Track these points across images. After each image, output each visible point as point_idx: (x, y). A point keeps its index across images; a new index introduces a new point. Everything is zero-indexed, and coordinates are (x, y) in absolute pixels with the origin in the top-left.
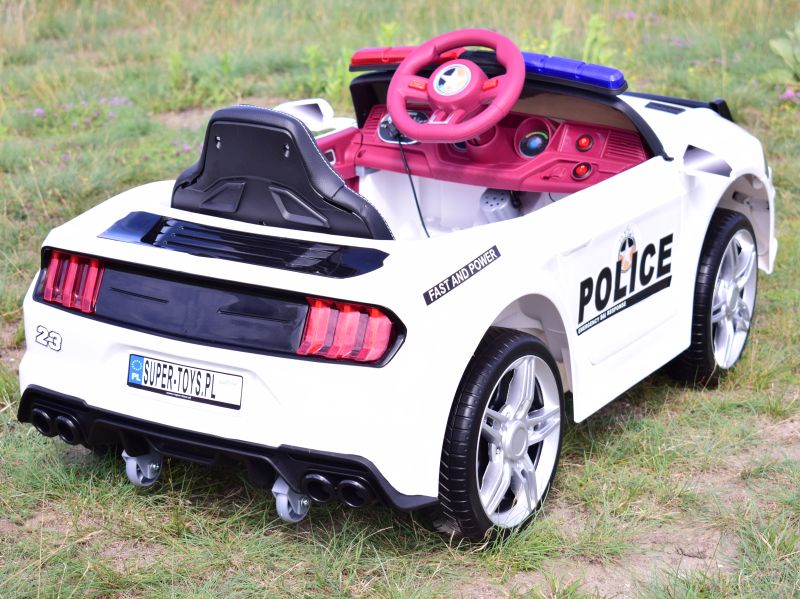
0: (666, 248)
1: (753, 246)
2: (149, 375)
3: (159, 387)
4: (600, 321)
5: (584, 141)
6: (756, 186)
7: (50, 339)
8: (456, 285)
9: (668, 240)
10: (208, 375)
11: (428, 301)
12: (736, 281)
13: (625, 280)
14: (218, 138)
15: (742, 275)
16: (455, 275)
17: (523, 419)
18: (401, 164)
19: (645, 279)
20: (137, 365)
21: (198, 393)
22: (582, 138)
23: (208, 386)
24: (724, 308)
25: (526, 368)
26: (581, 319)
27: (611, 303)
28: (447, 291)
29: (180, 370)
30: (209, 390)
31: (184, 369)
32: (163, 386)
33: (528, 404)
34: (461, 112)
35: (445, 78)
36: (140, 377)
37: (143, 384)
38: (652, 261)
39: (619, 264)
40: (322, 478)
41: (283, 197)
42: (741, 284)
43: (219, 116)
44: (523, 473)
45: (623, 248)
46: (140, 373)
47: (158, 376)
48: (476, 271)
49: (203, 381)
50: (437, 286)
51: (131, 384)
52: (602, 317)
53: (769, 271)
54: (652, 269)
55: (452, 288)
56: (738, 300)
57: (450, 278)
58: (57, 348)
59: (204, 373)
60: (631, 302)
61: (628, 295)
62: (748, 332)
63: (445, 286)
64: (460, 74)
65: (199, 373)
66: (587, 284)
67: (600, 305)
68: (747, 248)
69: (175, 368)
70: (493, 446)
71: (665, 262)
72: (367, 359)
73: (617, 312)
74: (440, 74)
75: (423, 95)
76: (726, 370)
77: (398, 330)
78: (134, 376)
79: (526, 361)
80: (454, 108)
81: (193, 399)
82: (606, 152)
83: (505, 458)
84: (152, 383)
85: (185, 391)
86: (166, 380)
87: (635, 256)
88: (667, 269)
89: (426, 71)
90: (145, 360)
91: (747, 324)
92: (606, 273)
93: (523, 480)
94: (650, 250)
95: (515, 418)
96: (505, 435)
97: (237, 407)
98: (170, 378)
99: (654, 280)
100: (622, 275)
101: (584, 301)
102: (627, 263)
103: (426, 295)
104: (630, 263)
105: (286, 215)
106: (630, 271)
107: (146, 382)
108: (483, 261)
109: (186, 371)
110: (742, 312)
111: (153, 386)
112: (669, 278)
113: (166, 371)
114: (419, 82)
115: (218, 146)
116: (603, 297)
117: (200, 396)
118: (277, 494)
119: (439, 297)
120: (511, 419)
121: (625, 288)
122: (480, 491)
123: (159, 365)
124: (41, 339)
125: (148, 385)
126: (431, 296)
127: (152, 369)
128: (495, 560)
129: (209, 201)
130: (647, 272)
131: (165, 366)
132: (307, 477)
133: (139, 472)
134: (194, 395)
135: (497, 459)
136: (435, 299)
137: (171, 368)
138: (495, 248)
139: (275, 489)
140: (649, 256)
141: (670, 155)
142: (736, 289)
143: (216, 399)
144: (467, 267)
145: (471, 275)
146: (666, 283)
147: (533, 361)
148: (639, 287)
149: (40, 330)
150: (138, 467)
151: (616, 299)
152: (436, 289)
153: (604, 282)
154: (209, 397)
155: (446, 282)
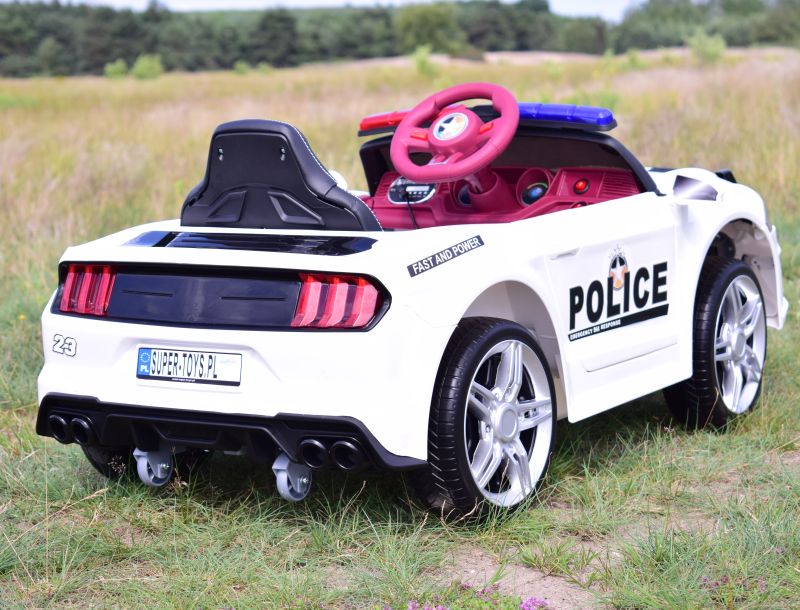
0: (661, 275)
1: (758, 296)
2: (157, 365)
3: (166, 375)
4: (593, 333)
5: (581, 184)
6: (758, 237)
7: (66, 346)
8: (440, 263)
9: (662, 267)
10: (211, 357)
11: (412, 274)
12: (742, 327)
13: (618, 298)
14: (221, 150)
15: (748, 322)
16: (438, 254)
17: (513, 402)
18: (409, 221)
19: (640, 303)
20: (146, 357)
21: (201, 375)
22: (579, 181)
23: (210, 367)
24: (729, 351)
25: (513, 353)
26: (572, 326)
27: (604, 318)
28: (431, 267)
29: (185, 356)
30: (211, 370)
31: (188, 354)
32: (170, 373)
33: (516, 388)
34: (459, 154)
35: (445, 126)
36: (148, 368)
37: (151, 374)
38: (646, 286)
39: (610, 281)
40: (317, 443)
41: (281, 199)
42: (748, 331)
43: (221, 130)
44: (515, 456)
45: (614, 265)
46: (148, 364)
47: (165, 364)
48: (459, 254)
49: (206, 362)
50: (421, 262)
51: (140, 376)
52: (596, 329)
53: (780, 327)
54: (646, 294)
55: (435, 265)
56: (745, 347)
57: (434, 257)
58: (72, 353)
59: (206, 356)
60: (626, 321)
61: (622, 314)
62: (760, 383)
63: (429, 262)
64: (458, 120)
65: (202, 356)
66: (576, 292)
67: (593, 317)
68: (752, 297)
69: (180, 354)
70: (483, 424)
71: (661, 289)
72: (354, 325)
73: (610, 328)
74: (440, 123)
75: (424, 144)
76: (735, 415)
77: (384, 297)
78: (143, 368)
79: (512, 345)
80: (453, 151)
81: (198, 381)
82: (601, 193)
83: (495, 437)
84: (159, 372)
85: (189, 374)
86: (172, 367)
87: (627, 276)
88: (663, 296)
89: (427, 122)
90: (153, 351)
91: (758, 376)
92: (596, 286)
93: (515, 462)
94: (643, 273)
95: (504, 400)
96: (495, 415)
97: (237, 384)
98: (175, 364)
99: (650, 305)
100: (615, 293)
101: (575, 309)
102: (619, 281)
103: (410, 269)
104: (623, 282)
105: (284, 217)
106: (623, 290)
107: (153, 372)
108: (466, 246)
109: (190, 356)
110: (752, 361)
111: (160, 375)
112: (666, 307)
113: (172, 359)
114: (421, 132)
115: (221, 158)
116: (595, 308)
117: (203, 378)
118: (278, 471)
119: (423, 271)
120: (500, 399)
121: (618, 306)
122: (470, 466)
123: (165, 354)
124: (57, 348)
125: (156, 374)
126: (415, 269)
127: (159, 358)
128: (488, 536)
129: (214, 215)
130: (641, 295)
131: (171, 354)
132: (303, 443)
133: (150, 471)
134: (198, 377)
135: (487, 437)
136: (418, 273)
137: (176, 355)
138: (478, 237)
139: (275, 466)
140: (642, 280)
141: (662, 192)
142: (741, 335)
143: (217, 379)
144: (450, 249)
145: (454, 256)
146: (663, 311)
147: (520, 347)
148: (634, 309)
149: (57, 338)
150: (148, 465)
151: (609, 314)
152: (420, 264)
153: (595, 295)
154: (211, 378)
155: (430, 259)
